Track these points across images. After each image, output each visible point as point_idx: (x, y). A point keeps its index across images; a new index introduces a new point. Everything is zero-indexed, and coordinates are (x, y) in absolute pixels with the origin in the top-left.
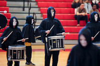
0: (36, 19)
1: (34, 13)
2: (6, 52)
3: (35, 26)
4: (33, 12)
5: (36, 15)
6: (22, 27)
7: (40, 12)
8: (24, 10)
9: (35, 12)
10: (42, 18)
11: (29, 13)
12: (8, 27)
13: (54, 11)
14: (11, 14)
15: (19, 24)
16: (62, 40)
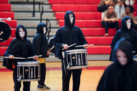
0: (50, 28)
1: (47, 20)
2: (12, 72)
3: (49, 36)
4: (46, 18)
5: (51, 22)
6: (32, 38)
7: (55, 18)
8: (34, 16)
9: (49, 18)
10: (59, 26)
11: (41, 20)
12: (15, 38)
13: (74, 16)
14: (18, 21)
15: (28, 34)
16: (84, 54)
